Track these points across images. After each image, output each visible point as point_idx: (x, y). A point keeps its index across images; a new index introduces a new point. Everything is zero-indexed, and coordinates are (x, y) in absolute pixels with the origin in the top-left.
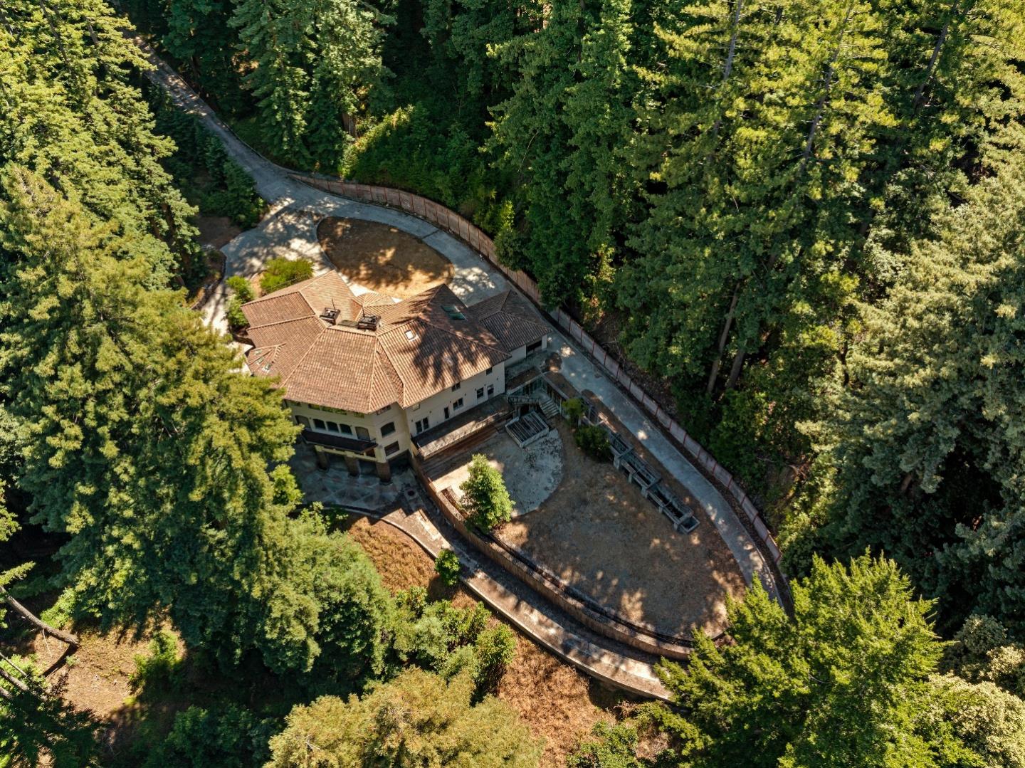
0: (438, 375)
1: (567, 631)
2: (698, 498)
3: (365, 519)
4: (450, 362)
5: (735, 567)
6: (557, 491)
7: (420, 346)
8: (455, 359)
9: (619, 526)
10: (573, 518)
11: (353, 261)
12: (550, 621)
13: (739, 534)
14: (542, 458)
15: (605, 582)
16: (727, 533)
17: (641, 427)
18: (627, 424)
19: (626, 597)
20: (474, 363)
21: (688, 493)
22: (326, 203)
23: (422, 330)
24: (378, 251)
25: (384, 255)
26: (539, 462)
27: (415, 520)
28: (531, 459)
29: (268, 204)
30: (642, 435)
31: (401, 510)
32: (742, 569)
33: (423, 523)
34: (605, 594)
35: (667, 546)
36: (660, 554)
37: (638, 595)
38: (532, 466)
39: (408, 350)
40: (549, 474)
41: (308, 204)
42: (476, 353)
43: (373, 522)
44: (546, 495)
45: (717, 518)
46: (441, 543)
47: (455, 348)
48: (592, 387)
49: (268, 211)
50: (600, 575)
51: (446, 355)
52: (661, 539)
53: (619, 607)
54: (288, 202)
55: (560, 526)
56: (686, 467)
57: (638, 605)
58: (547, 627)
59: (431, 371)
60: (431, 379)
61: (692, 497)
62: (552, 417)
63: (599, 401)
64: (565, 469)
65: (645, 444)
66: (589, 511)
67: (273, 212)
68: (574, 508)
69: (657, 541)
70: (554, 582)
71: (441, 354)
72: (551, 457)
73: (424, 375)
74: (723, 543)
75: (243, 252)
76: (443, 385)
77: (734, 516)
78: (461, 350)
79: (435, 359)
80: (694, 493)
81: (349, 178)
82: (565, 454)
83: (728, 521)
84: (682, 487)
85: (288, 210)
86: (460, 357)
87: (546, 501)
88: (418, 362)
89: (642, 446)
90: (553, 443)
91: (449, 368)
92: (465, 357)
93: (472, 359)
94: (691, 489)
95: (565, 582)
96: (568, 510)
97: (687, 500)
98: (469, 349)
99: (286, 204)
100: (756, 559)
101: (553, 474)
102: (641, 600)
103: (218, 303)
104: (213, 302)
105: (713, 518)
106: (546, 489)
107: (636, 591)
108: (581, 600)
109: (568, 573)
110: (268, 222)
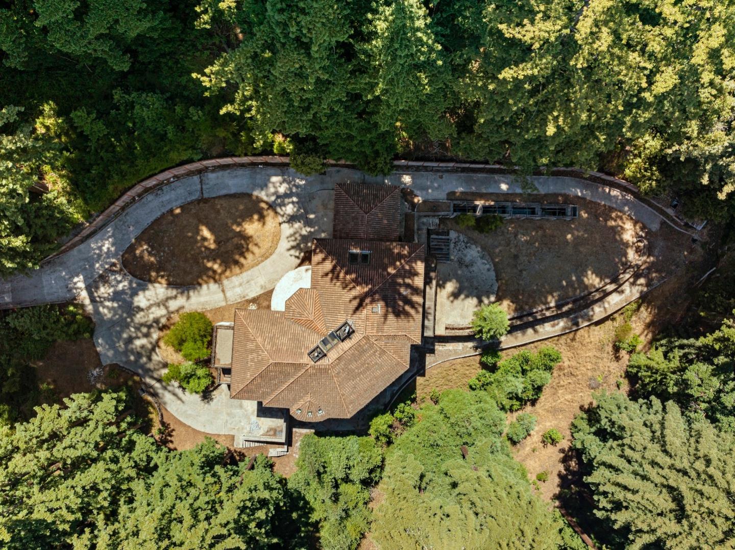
0: (413, 305)
1: (567, 317)
2: (563, 192)
3: (418, 378)
4: (409, 291)
5: (611, 209)
6: (495, 265)
7: (387, 305)
8: (408, 286)
9: (544, 250)
10: (521, 271)
11: (195, 269)
12: (556, 322)
13: (597, 188)
14: (465, 256)
15: (571, 284)
16: (592, 196)
17: (498, 183)
18: (490, 191)
19: (585, 279)
20: (416, 274)
21: (557, 195)
22: (100, 248)
23: (377, 296)
24: (196, 241)
25: (204, 239)
26: (468, 259)
27: (441, 351)
28: (461, 262)
29: (72, 301)
30: (504, 187)
31: (427, 355)
32: (614, 206)
33: (445, 348)
34: (575, 289)
35: (576, 233)
36: (578, 242)
37: (589, 272)
38: (467, 266)
39: (385, 316)
40: (480, 261)
41: (92, 266)
42: (411, 267)
43: (423, 375)
44: (493, 274)
45: (582, 192)
46: (467, 347)
47: (400, 281)
48: (449, 188)
49: (83, 306)
50: (564, 283)
51: (403, 291)
52: (570, 233)
53: (586, 287)
54: (79, 282)
55: (521, 282)
56: (541, 180)
57: (594, 276)
58: (558, 324)
59: (407, 308)
60: (412, 312)
61: (561, 195)
62: (439, 225)
63: (462, 193)
64: (483, 248)
65: (510, 192)
66: (523, 259)
67: (87, 301)
68: (516, 266)
69: (569, 236)
70: (548, 309)
71: (400, 294)
72: (468, 250)
73: (407, 314)
74: (595, 203)
75: (121, 345)
76: (419, 305)
77: (586, 182)
78: (404, 277)
79: (400, 299)
80: (559, 192)
81: (89, 217)
82: (473, 240)
83: (586, 187)
84: (551, 194)
85: (91, 288)
86: (408, 281)
87: (497, 276)
88: (397, 314)
89: (511, 194)
90: (459, 240)
91: (412, 294)
92: (409, 277)
93: (413, 274)
94: (556, 191)
95: (552, 304)
96: (515, 271)
97: (560, 198)
98: (406, 271)
99: (81, 285)
100: (615, 192)
101: (482, 258)
102: (592, 273)
103: (165, 388)
104: (160, 391)
105: (580, 194)
106: (489, 270)
107: (586, 272)
108: (567, 304)
109: (550, 298)
110: (97, 311)
